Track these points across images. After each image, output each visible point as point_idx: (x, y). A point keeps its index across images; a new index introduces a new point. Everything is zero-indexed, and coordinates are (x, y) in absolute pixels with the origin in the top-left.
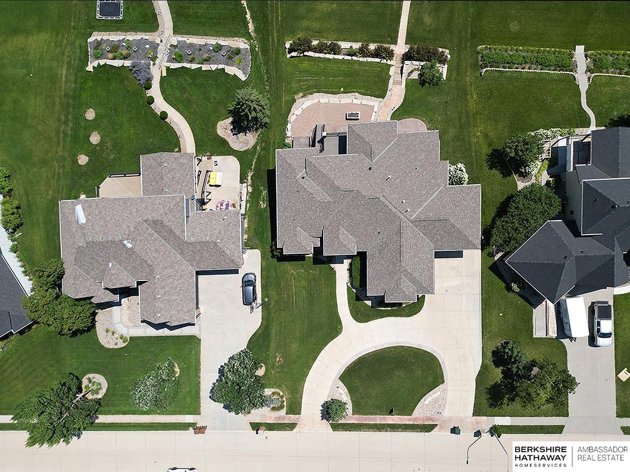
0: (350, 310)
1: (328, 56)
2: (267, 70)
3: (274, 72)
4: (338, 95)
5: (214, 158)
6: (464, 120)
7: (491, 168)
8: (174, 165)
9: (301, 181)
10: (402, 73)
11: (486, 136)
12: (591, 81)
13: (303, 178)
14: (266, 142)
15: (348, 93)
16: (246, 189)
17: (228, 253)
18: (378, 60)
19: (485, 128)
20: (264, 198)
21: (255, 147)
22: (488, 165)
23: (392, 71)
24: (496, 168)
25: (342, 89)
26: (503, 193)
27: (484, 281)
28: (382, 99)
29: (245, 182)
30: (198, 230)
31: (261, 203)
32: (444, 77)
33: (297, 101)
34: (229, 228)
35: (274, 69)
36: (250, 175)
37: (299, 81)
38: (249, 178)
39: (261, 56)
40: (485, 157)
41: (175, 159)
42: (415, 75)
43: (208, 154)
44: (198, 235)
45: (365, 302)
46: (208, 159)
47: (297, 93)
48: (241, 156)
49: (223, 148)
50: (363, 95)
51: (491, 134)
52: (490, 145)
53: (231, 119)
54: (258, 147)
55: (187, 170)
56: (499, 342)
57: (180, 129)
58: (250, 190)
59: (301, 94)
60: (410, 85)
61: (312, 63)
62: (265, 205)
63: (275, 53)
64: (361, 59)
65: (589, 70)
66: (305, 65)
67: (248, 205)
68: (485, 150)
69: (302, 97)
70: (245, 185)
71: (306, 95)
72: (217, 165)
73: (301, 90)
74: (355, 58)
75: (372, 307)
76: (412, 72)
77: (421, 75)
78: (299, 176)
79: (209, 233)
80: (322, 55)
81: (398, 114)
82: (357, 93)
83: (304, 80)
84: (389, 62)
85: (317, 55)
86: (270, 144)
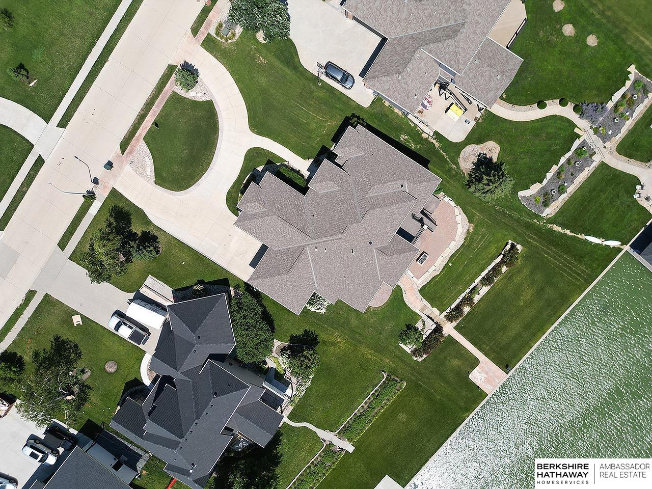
0: (264, 149)
1: (486, 271)
2: (512, 217)
3: (506, 222)
4: (448, 259)
5: (473, 123)
6: (358, 336)
7: (305, 331)
8: (493, 84)
9: (400, 182)
10: (429, 317)
11: (333, 344)
12: (321, 440)
13: (402, 186)
14: (454, 176)
15: (444, 267)
16: (427, 132)
17: (384, 79)
18: (453, 306)
19: (340, 347)
20: (409, 142)
21: (457, 164)
22: (310, 331)
23: (436, 311)
24: (303, 335)
25: (450, 265)
26: (280, 326)
27: (219, 267)
28: (419, 289)
29: (433, 135)
30: (422, 65)
31: (406, 137)
32: (402, 345)
33: (468, 224)
34: (404, 94)
35: (508, 223)
36: (437, 144)
37: (483, 236)
38: (434, 142)
39: (527, 220)
40: (318, 332)
41: (498, 89)
42: (419, 325)
43: (480, 121)
44: (418, 63)
45: (263, 166)
46: (476, 118)
47: (475, 228)
48: (457, 148)
49: (476, 137)
50: (433, 278)
51: (332, 349)
52: (324, 342)
53: (495, 160)
54: (454, 166)
55: (481, 93)
56: (162, 247)
57: (520, 111)
58: (424, 136)
59: (471, 230)
60: (415, 316)
61: (490, 256)
62: (402, 139)
63: (520, 233)
64: (463, 295)
65: (331, 444)
66: (493, 250)
67: (412, 125)
68: (322, 336)
69: (468, 230)
70: (431, 134)
71: (467, 233)
72: (465, 122)
73: (475, 233)
74: (468, 290)
75: (255, 168)
76: (424, 325)
77: (416, 329)
78: (406, 184)
79: (412, 74)
80: (490, 268)
81: (398, 294)
82: (438, 274)
83: (481, 240)
84: (445, 313)
85: (493, 264)
86: (450, 178)
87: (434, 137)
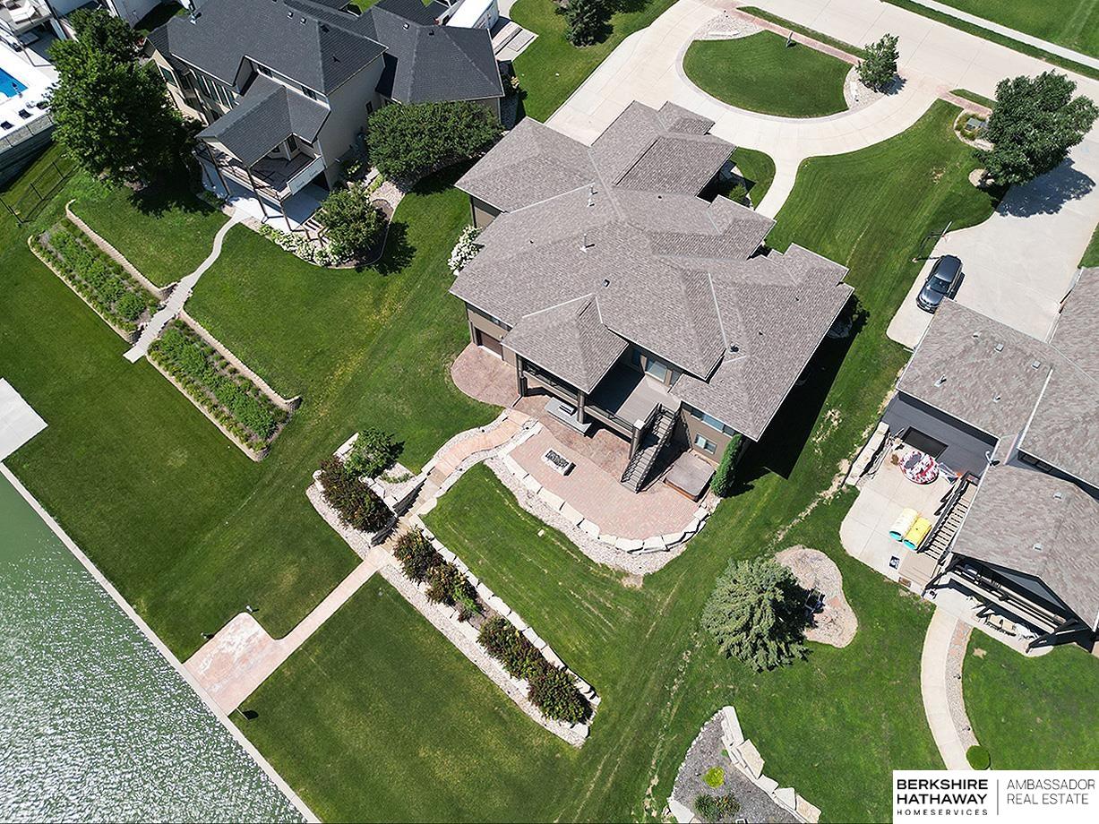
0: (773, 177)
2: (662, 704)
3: (649, 685)
4: (556, 526)
5: (894, 576)
6: (388, 347)
7: (413, 249)
10: (418, 489)
11: (377, 302)
12: (173, 284)
13: (735, 349)
14: (757, 538)
15: (535, 518)
16: (851, 471)
18: (436, 545)
19: (369, 314)
20: (825, 429)
21: (788, 543)
22: (411, 257)
23: (426, 504)
24: (404, 247)
25: (541, 533)
26: (428, 204)
28: (486, 463)
29: (848, 486)
31: (836, 423)
32: (353, 438)
33: (642, 574)
35: (646, 692)
36: (828, 494)
37: (608, 613)
38: (834, 488)
39: (656, 753)
40: (407, 272)
42: (398, 470)
43: (903, 593)
45: (741, 175)
46: (908, 583)
47: (632, 593)
48: (828, 542)
49: (859, 581)
50: (511, 493)
51: (369, 299)
52: (384, 285)
53: (809, 634)
54: (781, 538)
56: (587, 49)
57: (950, 698)
58: (844, 465)
59: (626, 583)
60: (417, 463)
61: (560, 634)
62: (830, 413)
63: (619, 734)
64: (462, 568)
66: (576, 642)
67: (865, 434)
68: (397, 281)
69: (627, 575)
70: (850, 481)
71: (618, 572)
72: (893, 558)
73: (621, 593)
74: (473, 580)
76: (396, 481)
77: (389, 464)
78: (741, 357)
80: (531, 635)
81: (481, 415)
82: (521, 504)
83: (601, 607)
84: (422, 525)
85: (538, 643)
86: (752, 528)
87: (844, 487)
